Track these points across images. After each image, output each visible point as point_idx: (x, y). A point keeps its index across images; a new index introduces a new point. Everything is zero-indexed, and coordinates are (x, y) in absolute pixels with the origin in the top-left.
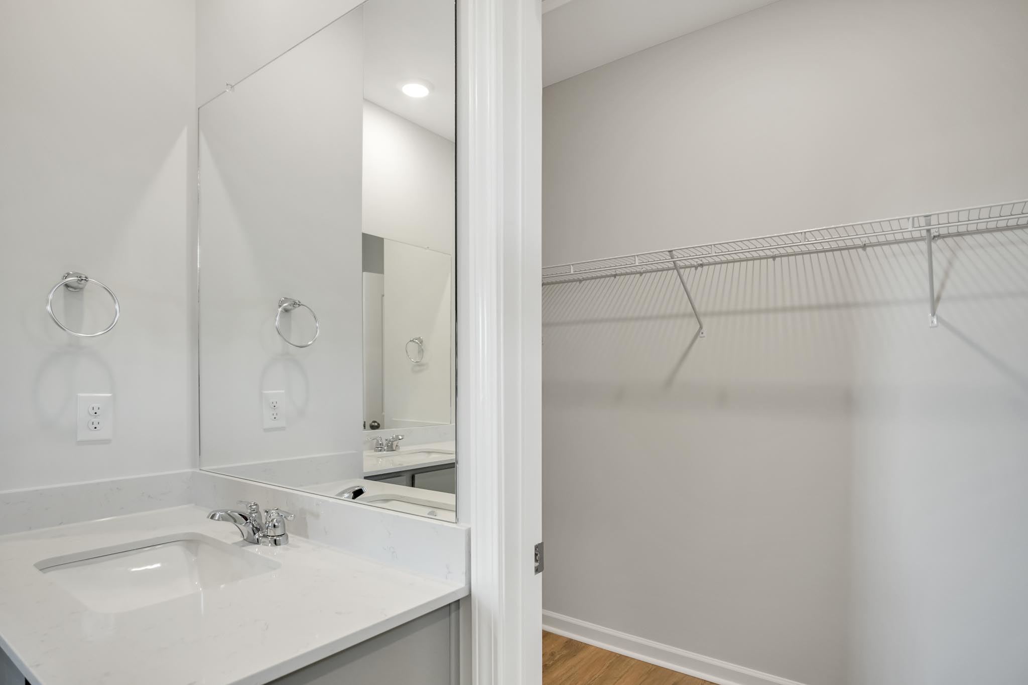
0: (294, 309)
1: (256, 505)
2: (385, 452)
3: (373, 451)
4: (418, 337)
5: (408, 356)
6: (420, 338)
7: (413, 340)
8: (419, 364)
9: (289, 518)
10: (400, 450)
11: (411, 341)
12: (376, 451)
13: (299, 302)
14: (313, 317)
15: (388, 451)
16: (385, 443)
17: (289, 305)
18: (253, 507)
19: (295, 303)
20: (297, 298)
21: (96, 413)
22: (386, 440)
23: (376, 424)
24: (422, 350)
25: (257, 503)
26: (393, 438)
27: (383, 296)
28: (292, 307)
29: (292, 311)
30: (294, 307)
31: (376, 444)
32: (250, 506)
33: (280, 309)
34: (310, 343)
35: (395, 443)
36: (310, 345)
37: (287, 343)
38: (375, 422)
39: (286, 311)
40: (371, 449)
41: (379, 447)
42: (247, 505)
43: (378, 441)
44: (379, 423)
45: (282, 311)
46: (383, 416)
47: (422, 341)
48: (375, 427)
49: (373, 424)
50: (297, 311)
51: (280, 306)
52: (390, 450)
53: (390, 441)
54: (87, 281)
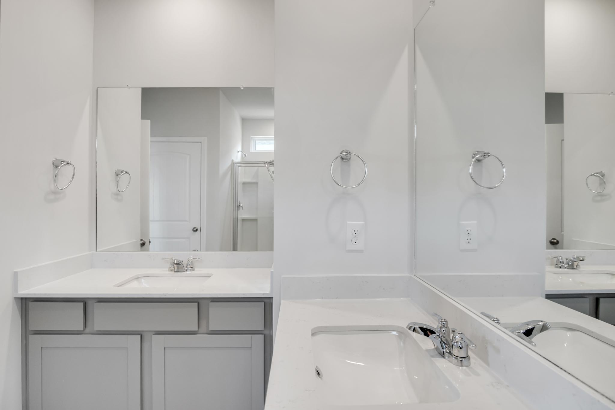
0: (484, 159)
1: (446, 321)
2: (565, 269)
3: (554, 267)
4: (599, 171)
5: (589, 188)
6: (601, 172)
7: (594, 175)
8: (600, 194)
9: (471, 347)
10: (581, 269)
11: (592, 175)
12: (557, 267)
13: (489, 153)
14: (500, 164)
15: (567, 269)
16: (565, 261)
17: (480, 156)
18: (443, 323)
19: (485, 155)
20: (486, 151)
21: (356, 234)
22: (567, 259)
23: (555, 241)
24: (605, 182)
25: (447, 319)
26: (574, 259)
27: (563, 140)
28: (482, 158)
29: (483, 161)
30: (484, 157)
31: (556, 262)
32: (441, 322)
33: (473, 160)
34: (497, 185)
35: (575, 264)
36: (497, 187)
37: (480, 186)
38: (554, 239)
39: (478, 161)
40: (552, 265)
41: (559, 265)
42: (439, 320)
43: (559, 260)
44: (558, 240)
45: (475, 161)
46: (563, 235)
47: (604, 175)
48: (554, 243)
49: (553, 240)
50: (487, 160)
51: (473, 158)
52: (568, 268)
53: (571, 261)
54: (350, 154)
